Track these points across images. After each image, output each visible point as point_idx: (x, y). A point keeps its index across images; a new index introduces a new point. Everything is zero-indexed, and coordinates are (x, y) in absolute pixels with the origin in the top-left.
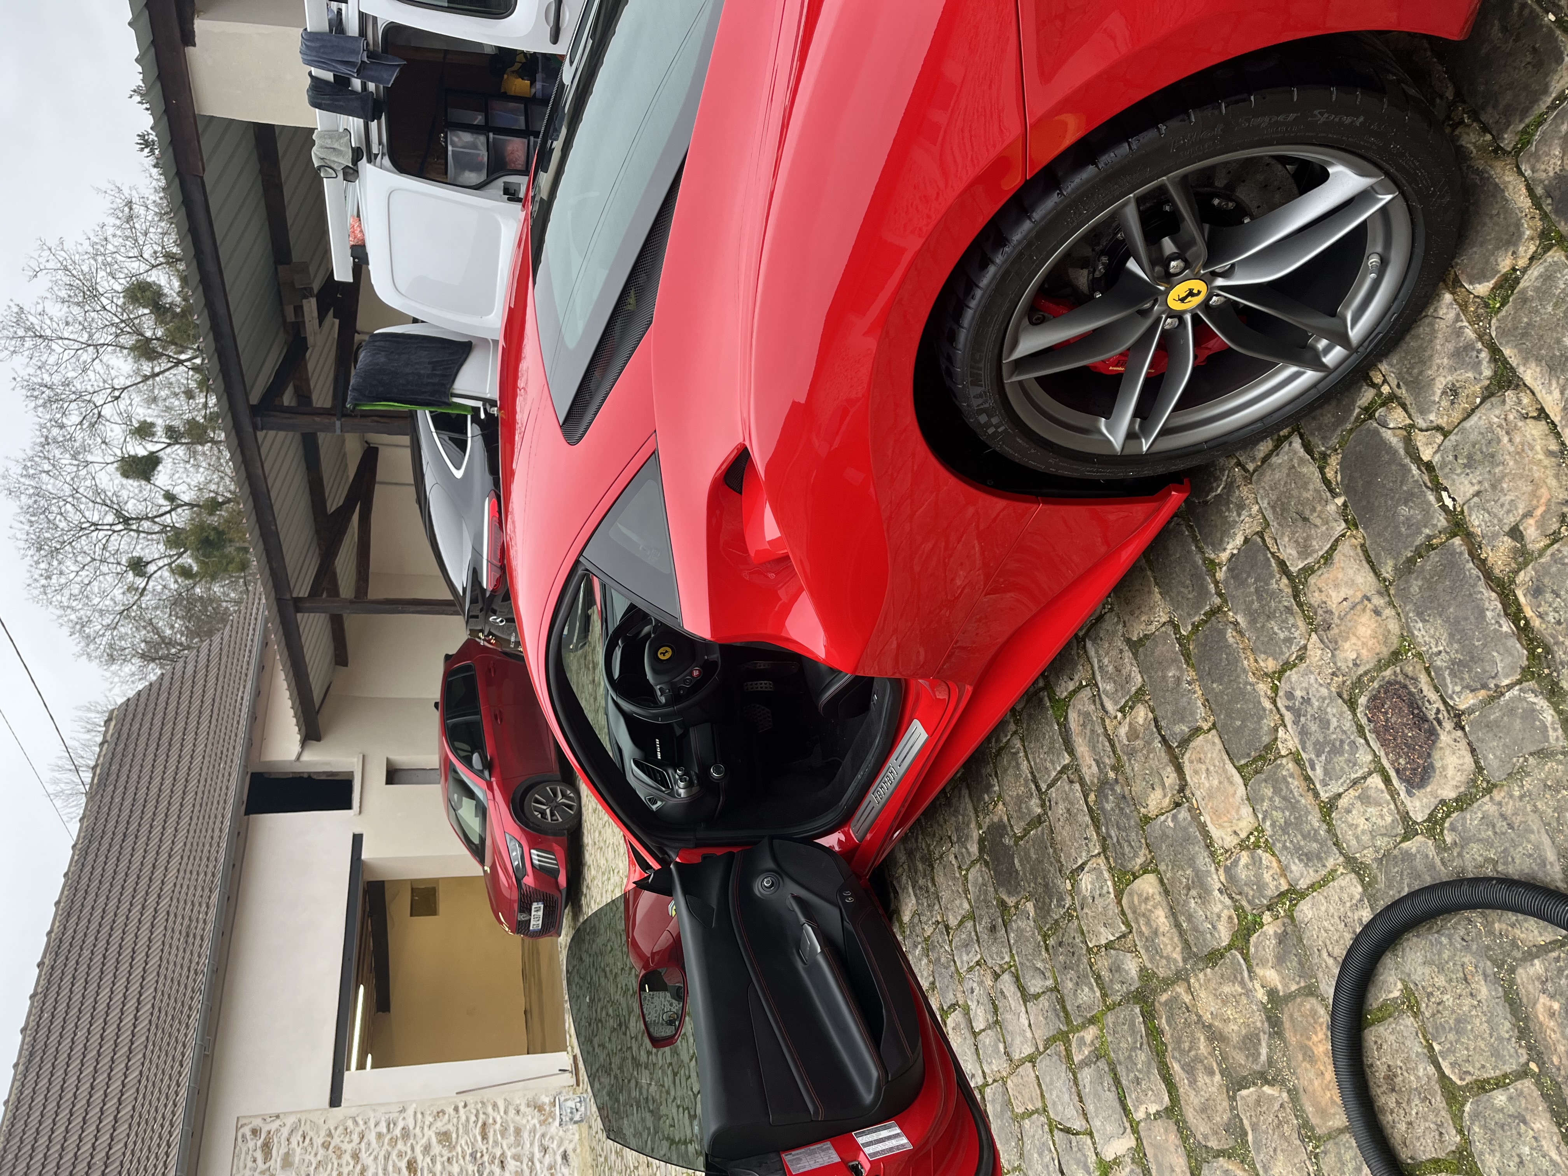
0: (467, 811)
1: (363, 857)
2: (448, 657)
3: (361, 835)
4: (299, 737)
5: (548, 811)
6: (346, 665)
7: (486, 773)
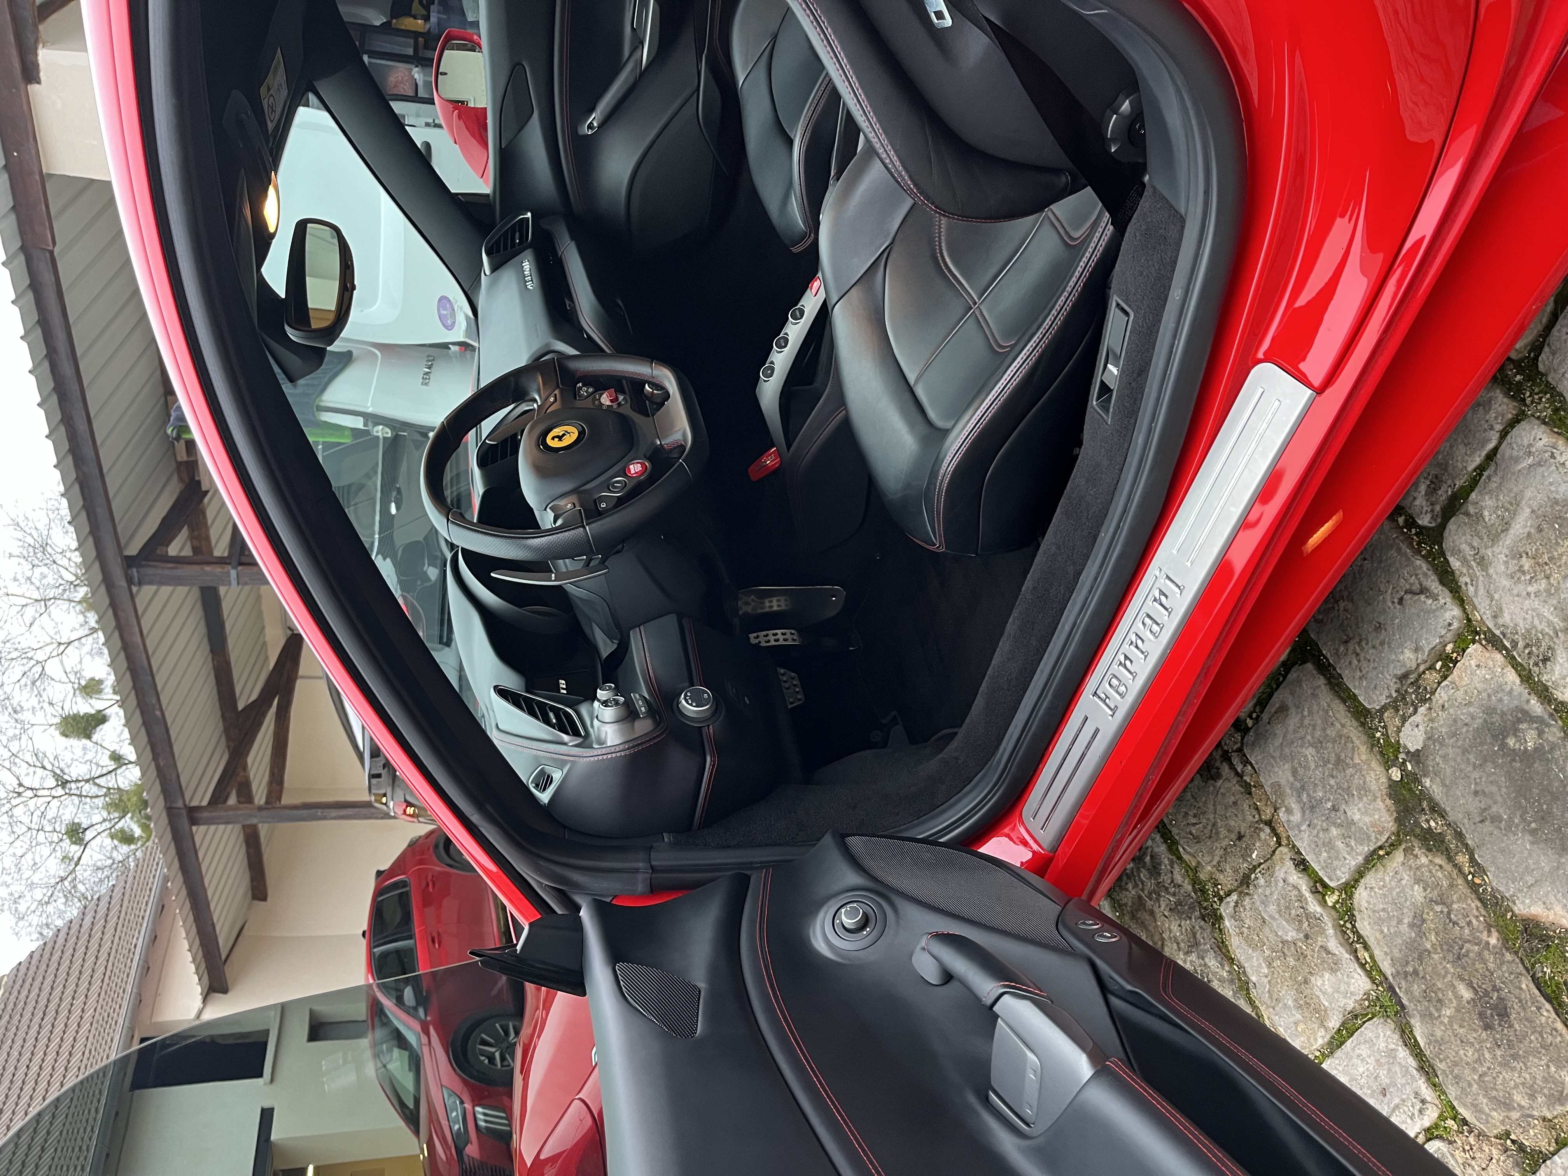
0: (397, 1063)
1: (273, 1138)
2: (379, 873)
3: (272, 1110)
4: (199, 989)
5: (497, 1055)
6: (264, 898)
7: (421, 1012)
